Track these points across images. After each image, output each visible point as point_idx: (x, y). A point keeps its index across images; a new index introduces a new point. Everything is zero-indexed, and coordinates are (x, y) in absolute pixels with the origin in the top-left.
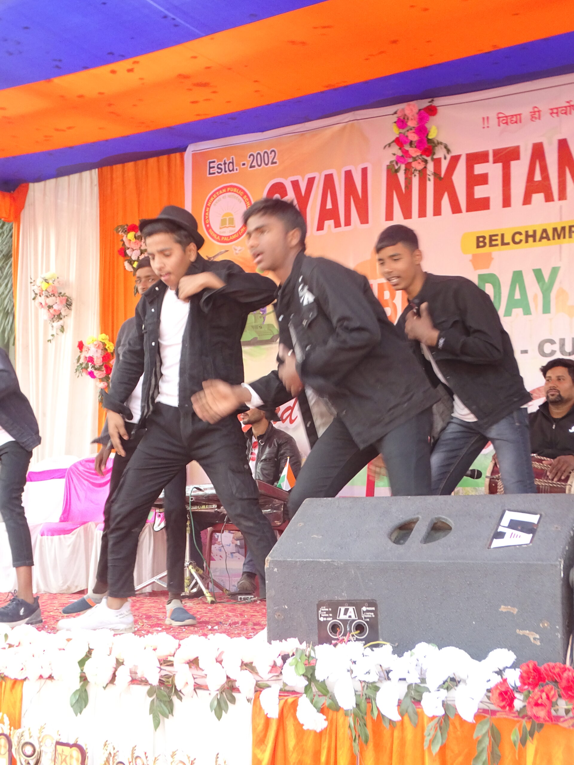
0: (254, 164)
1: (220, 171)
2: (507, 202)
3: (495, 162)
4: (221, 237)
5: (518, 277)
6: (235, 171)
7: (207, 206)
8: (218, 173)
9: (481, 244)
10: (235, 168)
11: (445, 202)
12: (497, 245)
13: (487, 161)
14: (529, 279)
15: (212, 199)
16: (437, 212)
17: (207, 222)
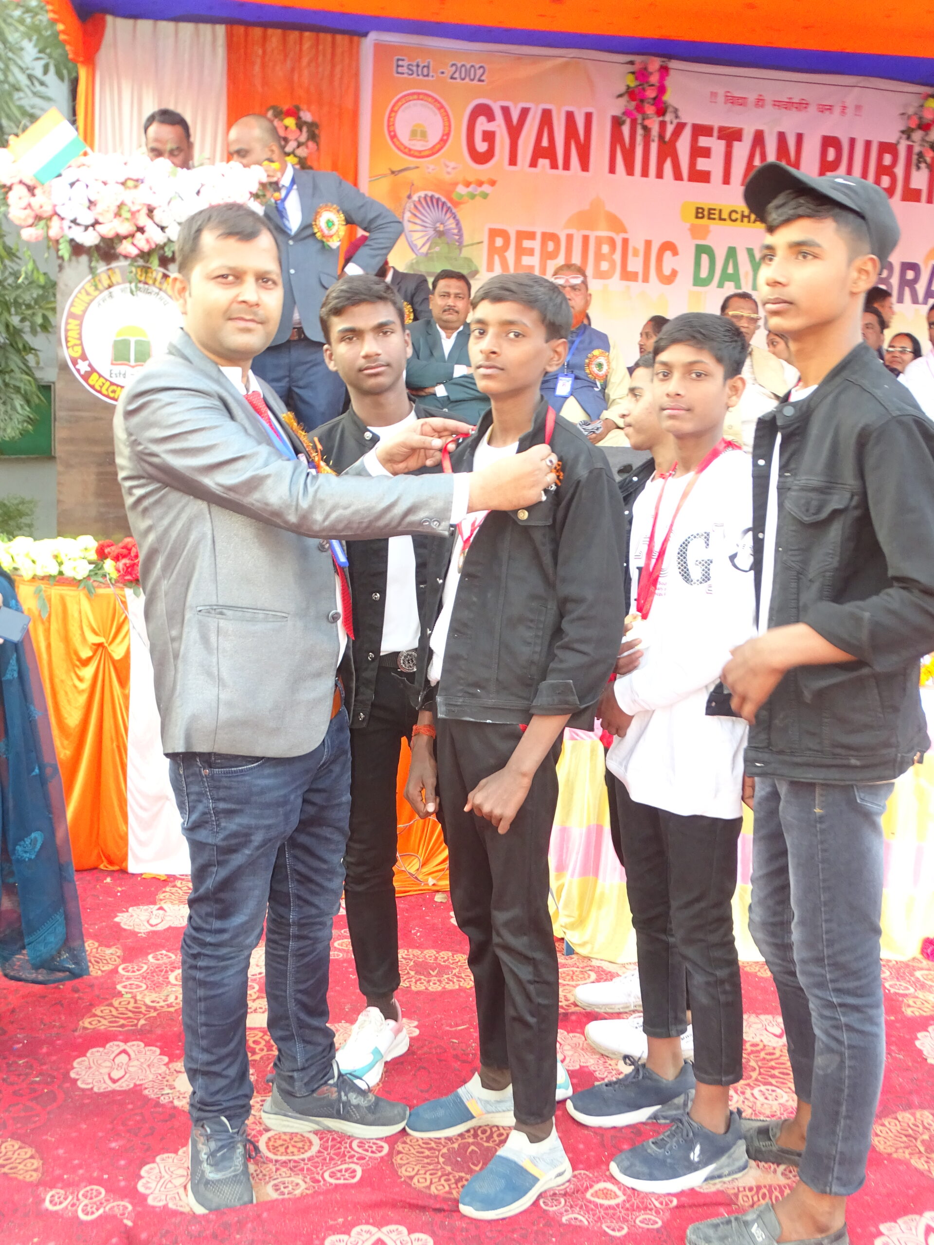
0: (457, 75)
1: (410, 72)
2: (726, 180)
3: (719, 138)
4: (410, 150)
5: (732, 253)
6: (430, 78)
7: (392, 111)
8: (408, 74)
9: (700, 215)
10: (431, 74)
11: (668, 166)
12: (714, 219)
13: (711, 135)
14: (742, 257)
15: (400, 103)
16: (660, 175)
17: (392, 129)
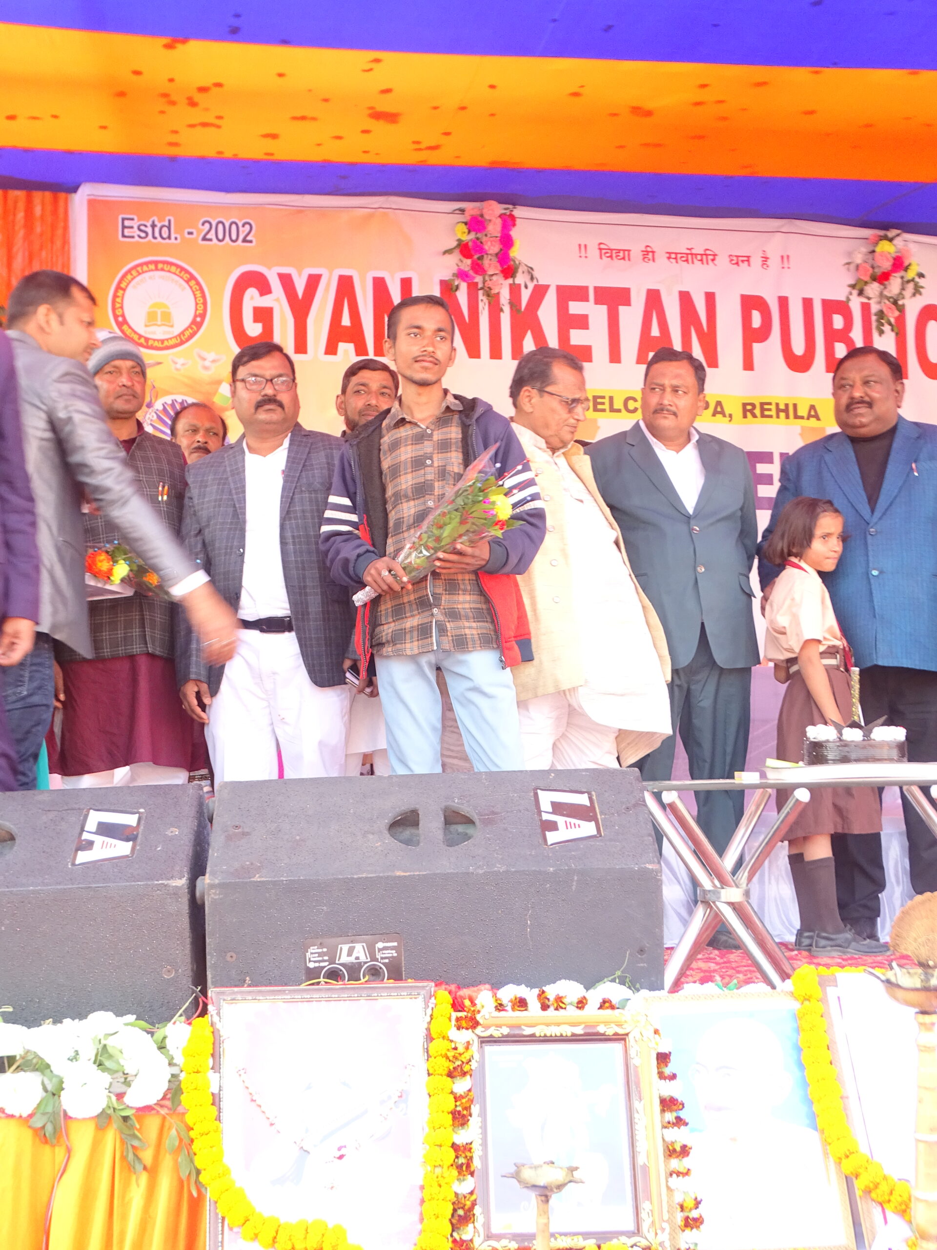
0: (211, 236)
1: (143, 235)
2: (615, 357)
3: (597, 302)
4: (147, 339)
6: (173, 241)
7: (118, 287)
8: (139, 237)
10: (173, 236)
11: (529, 343)
13: (587, 300)
15: (129, 277)
17: (119, 312)
